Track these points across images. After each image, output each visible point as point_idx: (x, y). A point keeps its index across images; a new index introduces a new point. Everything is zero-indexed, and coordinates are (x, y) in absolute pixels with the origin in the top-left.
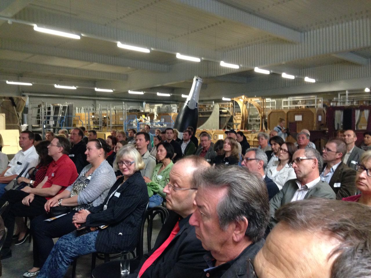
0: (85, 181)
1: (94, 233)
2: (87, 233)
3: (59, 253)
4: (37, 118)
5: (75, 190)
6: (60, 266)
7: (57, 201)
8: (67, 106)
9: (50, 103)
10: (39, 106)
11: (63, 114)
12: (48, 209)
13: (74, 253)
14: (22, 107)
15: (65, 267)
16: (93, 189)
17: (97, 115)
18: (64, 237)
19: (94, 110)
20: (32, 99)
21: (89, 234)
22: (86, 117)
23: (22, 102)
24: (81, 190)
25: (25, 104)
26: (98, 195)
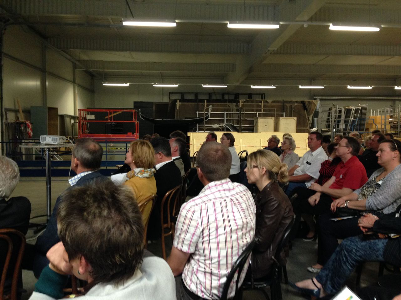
0: (375, 186)
1: (383, 241)
2: (375, 239)
3: (343, 253)
4: (327, 122)
5: (363, 194)
6: (344, 267)
7: (345, 202)
8: (360, 108)
9: (341, 106)
10: (330, 110)
11: (355, 117)
12: (334, 209)
13: (360, 256)
14: (313, 110)
15: (349, 269)
16: (385, 195)
17: (396, 118)
18: (349, 238)
19: (392, 112)
20: (323, 102)
21: (377, 241)
22: (381, 120)
23: (313, 105)
24: (370, 195)
25: (315, 108)
26: (390, 203)
